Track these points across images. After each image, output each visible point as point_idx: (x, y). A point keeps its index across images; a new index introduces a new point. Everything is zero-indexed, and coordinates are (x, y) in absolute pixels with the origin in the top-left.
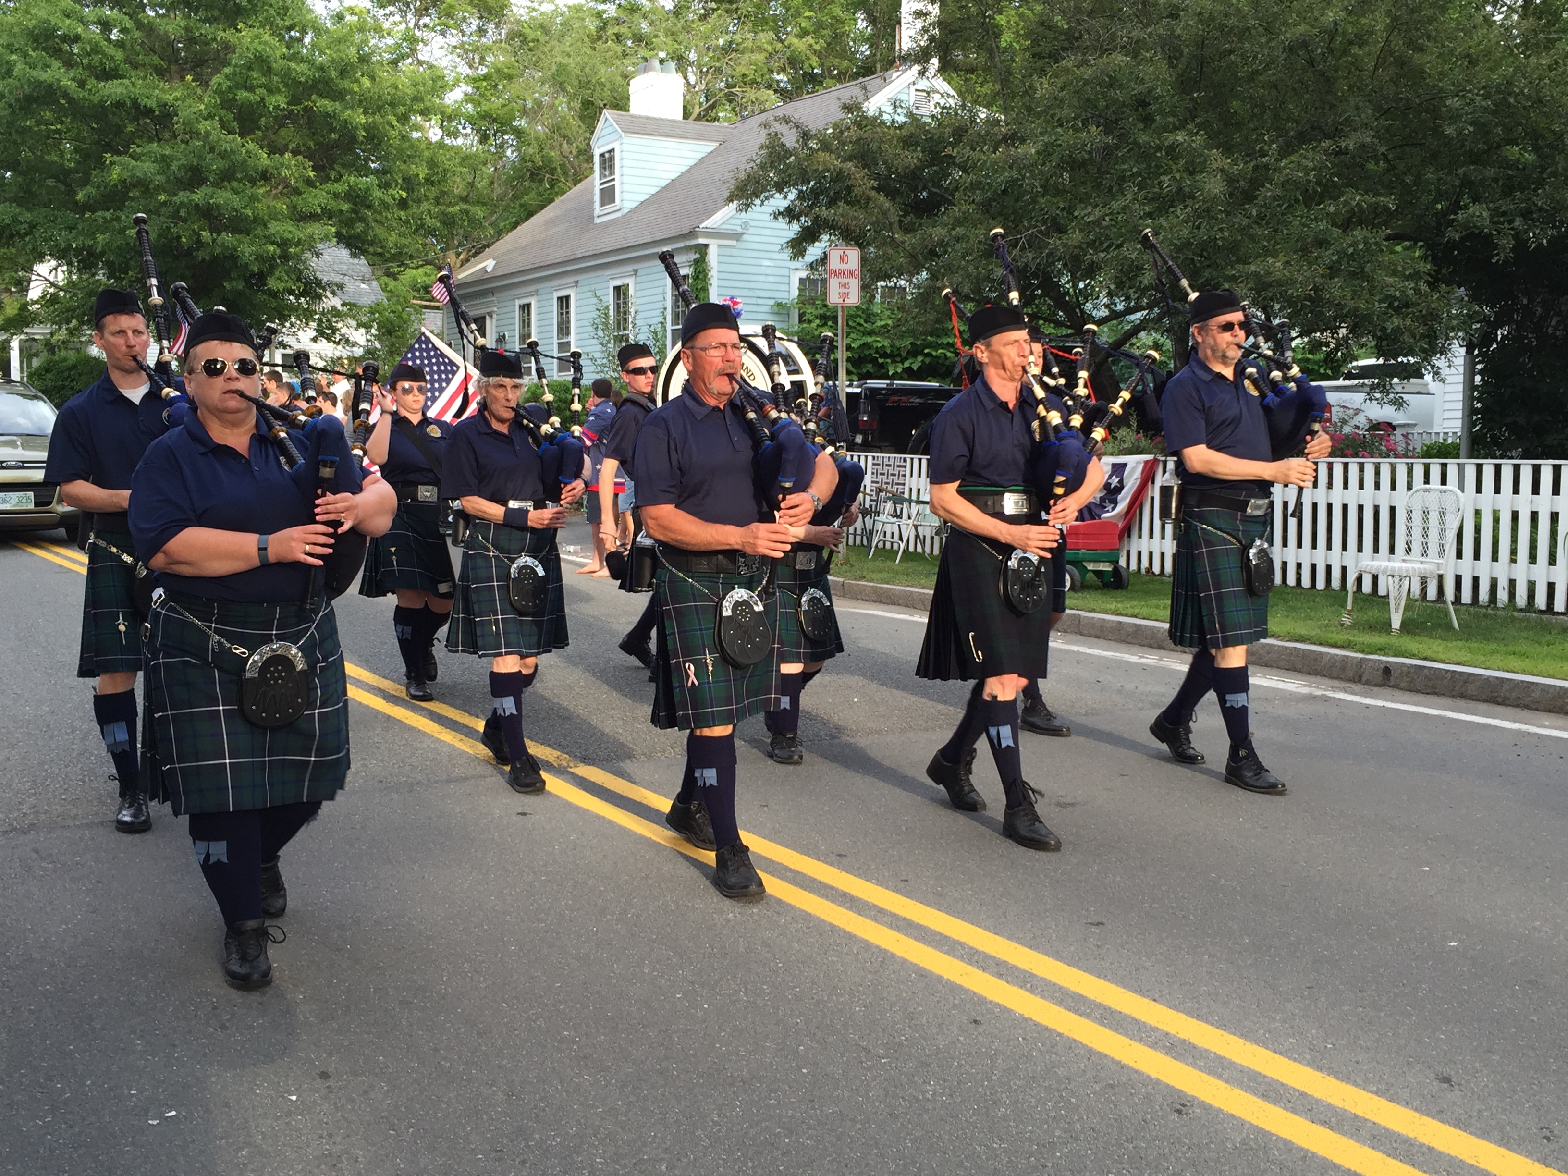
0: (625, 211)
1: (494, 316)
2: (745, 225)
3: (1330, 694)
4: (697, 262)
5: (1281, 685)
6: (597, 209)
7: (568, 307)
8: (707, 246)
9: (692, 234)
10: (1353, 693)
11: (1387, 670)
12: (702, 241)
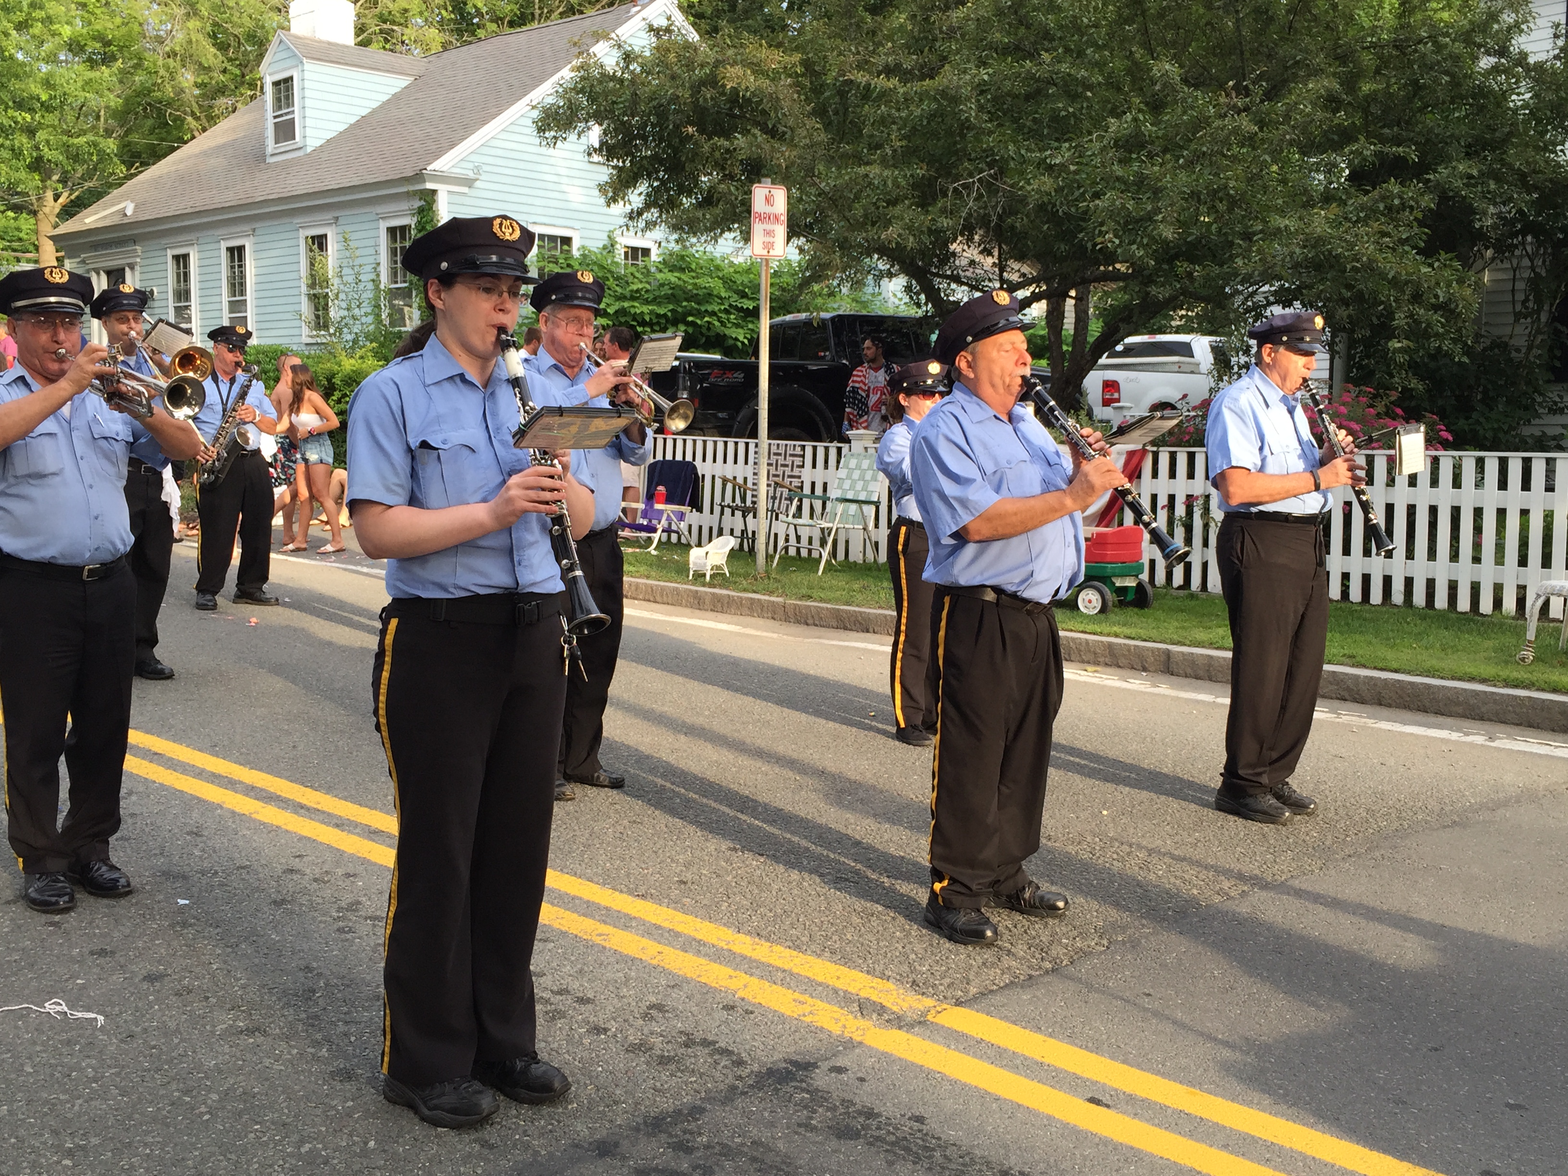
0: (309, 150)
1: (137, 268)
2: (477, 169)
4: (421, 211)
6: (271, 145)
7: (241, 259)
8: (434, 192)
9: (419, 177)
12: (429, 186)
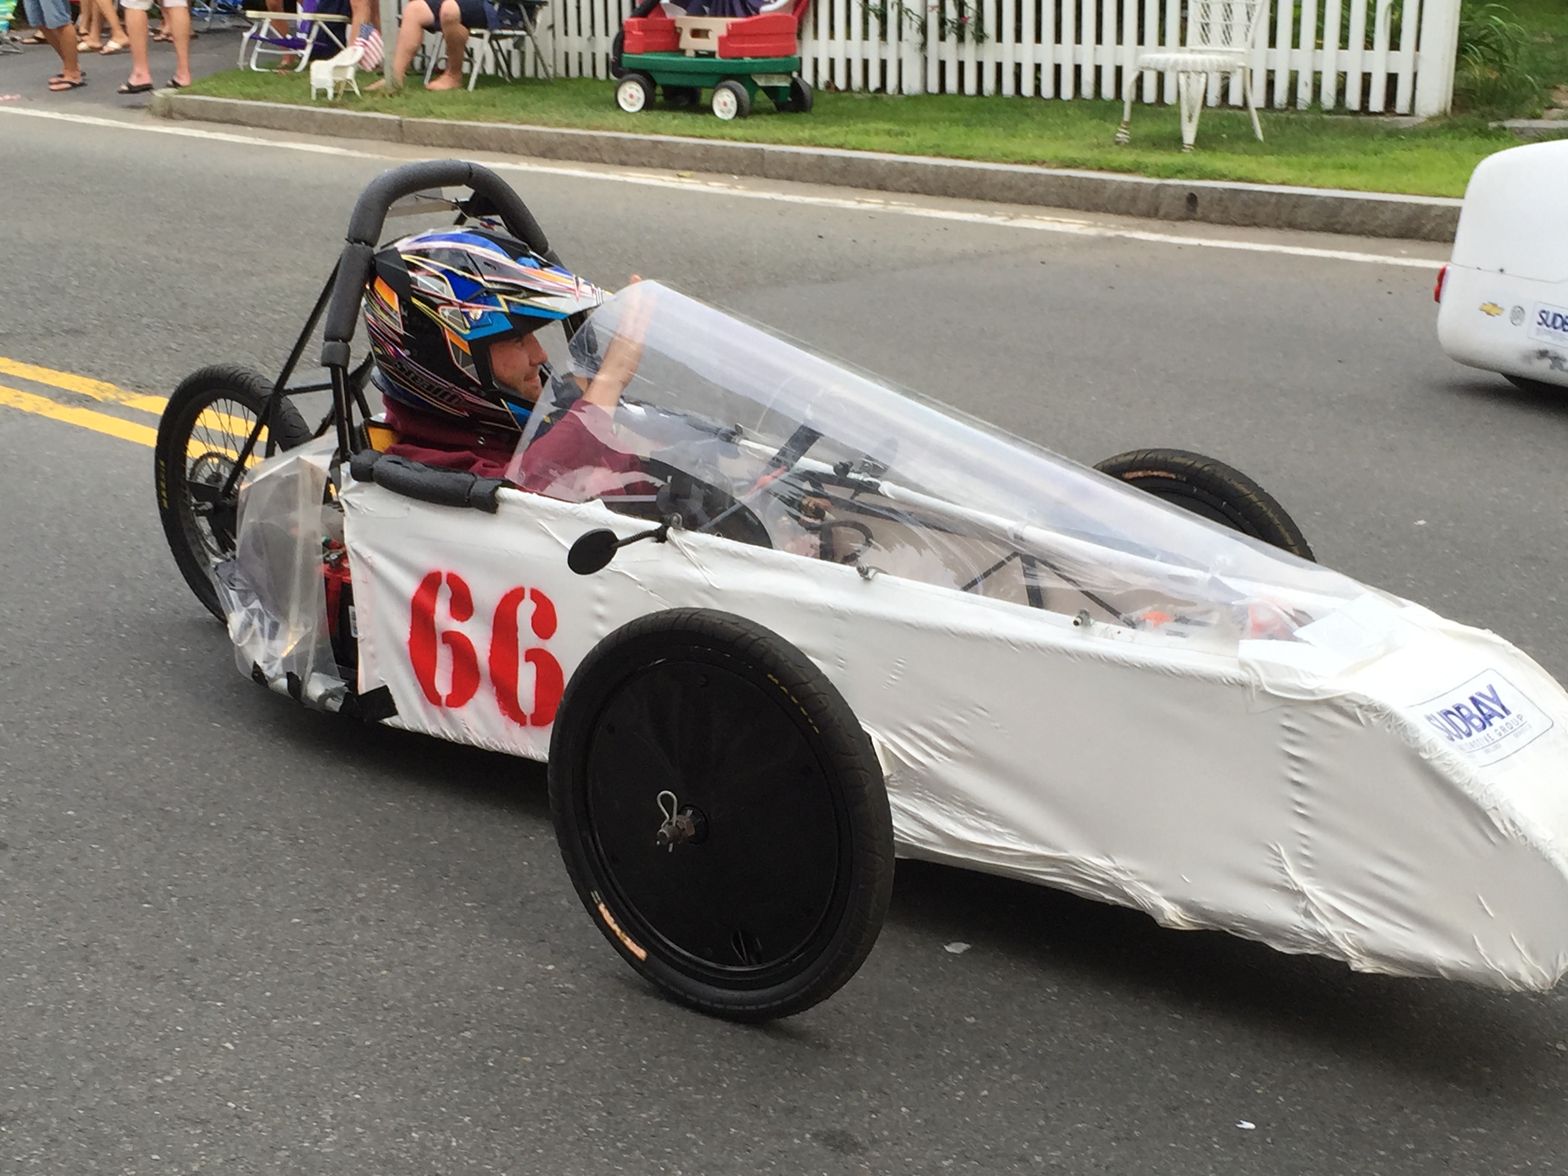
3: (1127, 234)
5: (1058, 227)
10: (1153, 231)
11: (1192, 199)
